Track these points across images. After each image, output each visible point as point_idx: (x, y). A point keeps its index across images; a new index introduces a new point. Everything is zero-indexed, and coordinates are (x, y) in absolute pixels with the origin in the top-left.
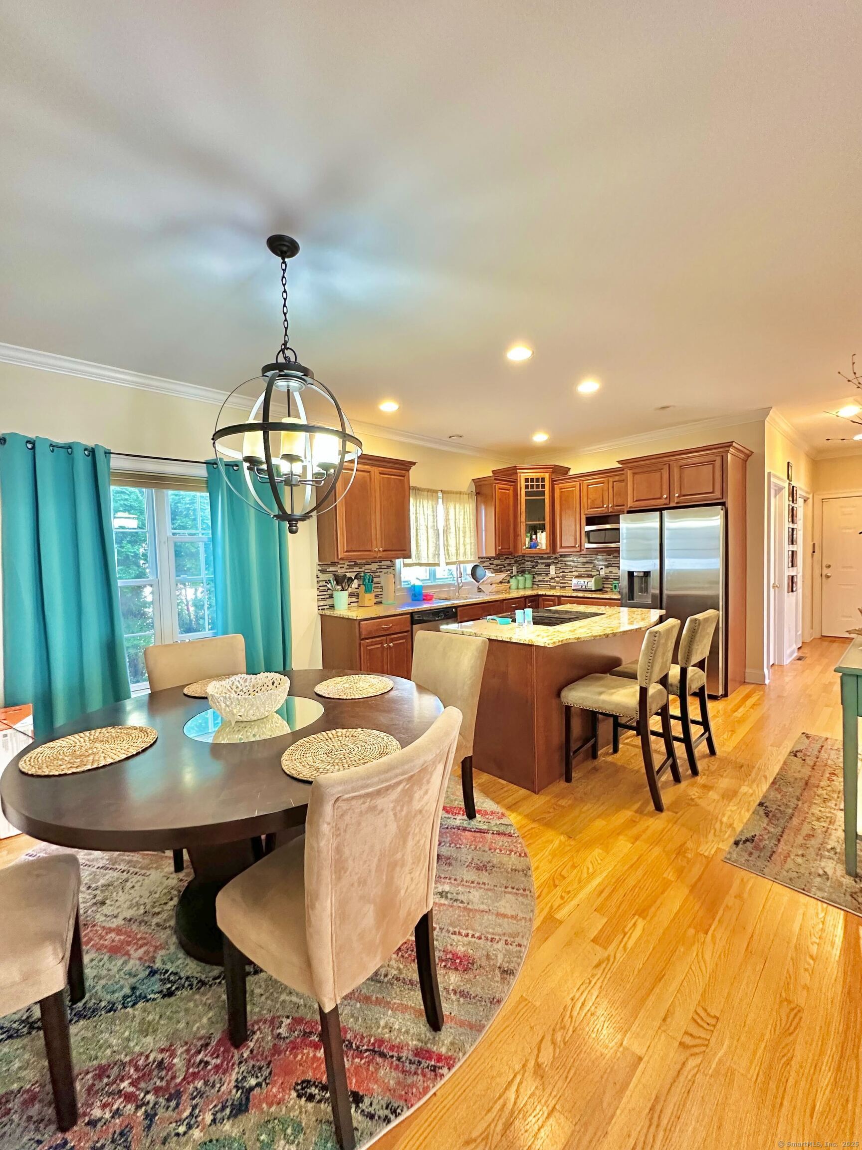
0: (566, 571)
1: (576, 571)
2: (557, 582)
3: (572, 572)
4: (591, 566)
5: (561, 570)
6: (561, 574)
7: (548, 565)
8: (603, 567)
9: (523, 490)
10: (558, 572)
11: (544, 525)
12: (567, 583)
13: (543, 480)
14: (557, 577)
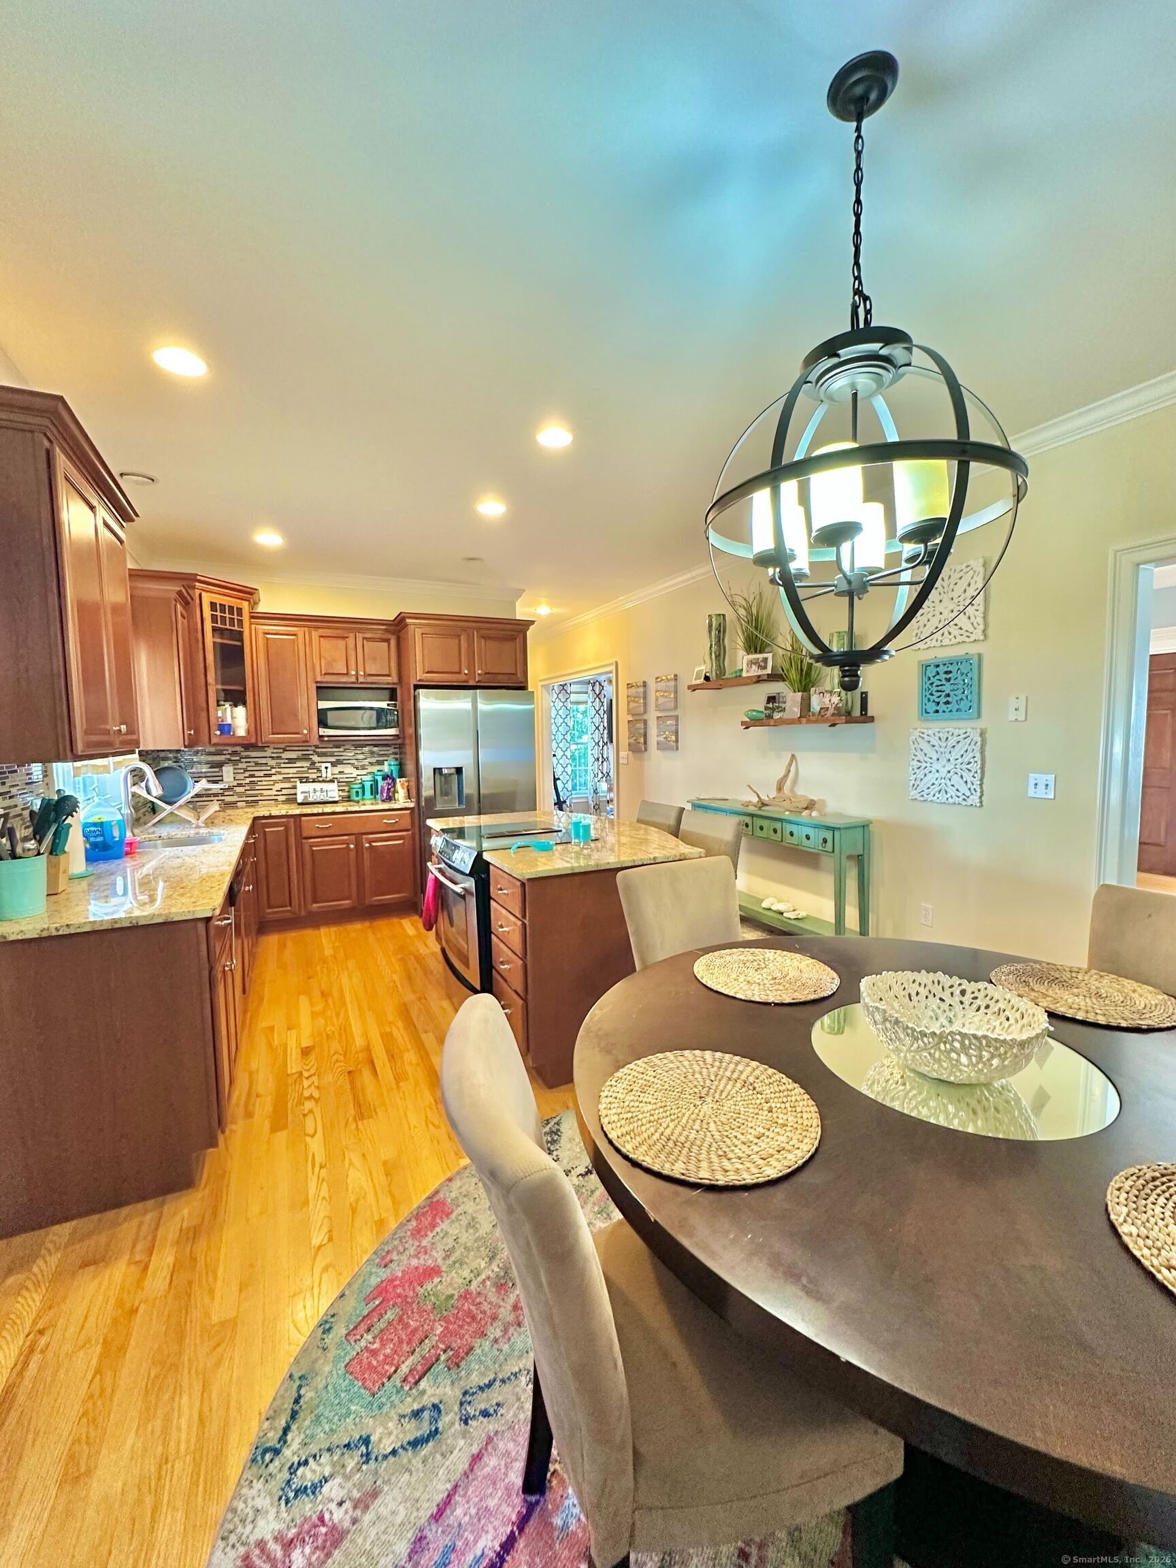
0: (257, 774)
1: (280, 773)
2: (240, 795)
3: (270, 775)
4: (307, 764)
5: (247, 774)
6: (248, 780)
7: (220, 765)
8: (329, 765)
9: (208, 625)
10: (241, 777)
11: (244, 693)
12: (262, 795)
13: (240, 611)
14: (240, 785)
